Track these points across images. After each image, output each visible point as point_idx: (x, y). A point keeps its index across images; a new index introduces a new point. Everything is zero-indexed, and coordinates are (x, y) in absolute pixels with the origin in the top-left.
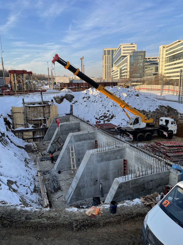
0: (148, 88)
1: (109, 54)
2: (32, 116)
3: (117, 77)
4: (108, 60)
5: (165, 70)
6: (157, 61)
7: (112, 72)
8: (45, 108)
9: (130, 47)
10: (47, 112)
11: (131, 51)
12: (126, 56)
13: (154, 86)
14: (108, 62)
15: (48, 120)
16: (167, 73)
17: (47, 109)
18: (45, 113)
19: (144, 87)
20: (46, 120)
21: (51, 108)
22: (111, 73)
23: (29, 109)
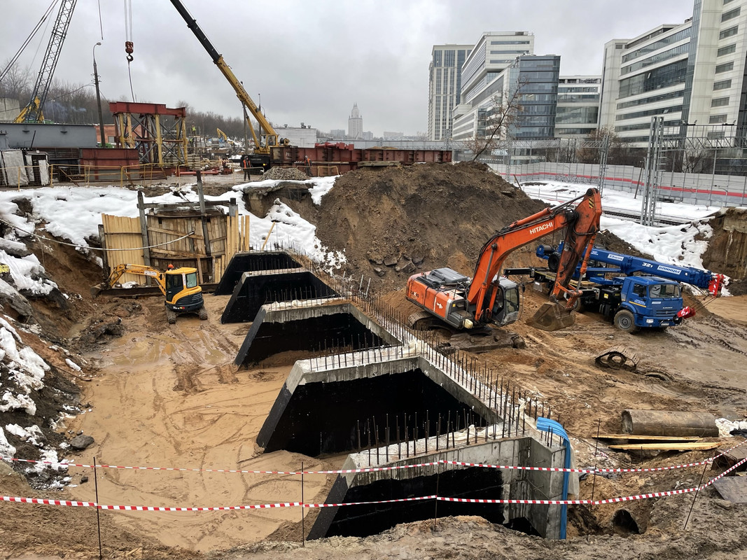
0: (560, 171)
1: (449, 62)
2: (169, 248)
3: (470, 135)
4: (446, 82)
5: (620, 117)
6: (595, 89)
7: (456, 118)
8: (209, 225)
9: (513, 43)
10: (217, 235)
11: (514, 57)
12: (499, 71)
13: (581, 166)
14: (445, 89)
15: (219, 260)
16: (625, 128)
17: (216, 226)
18: (211, 238)
19: (548, 171)
20: (214, 260)
21: (228, 226)
22: (455, 122)
23: (160, 227)
